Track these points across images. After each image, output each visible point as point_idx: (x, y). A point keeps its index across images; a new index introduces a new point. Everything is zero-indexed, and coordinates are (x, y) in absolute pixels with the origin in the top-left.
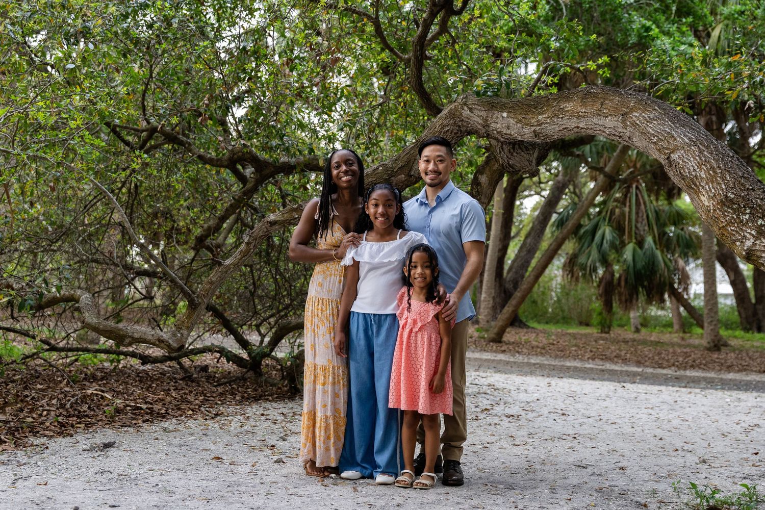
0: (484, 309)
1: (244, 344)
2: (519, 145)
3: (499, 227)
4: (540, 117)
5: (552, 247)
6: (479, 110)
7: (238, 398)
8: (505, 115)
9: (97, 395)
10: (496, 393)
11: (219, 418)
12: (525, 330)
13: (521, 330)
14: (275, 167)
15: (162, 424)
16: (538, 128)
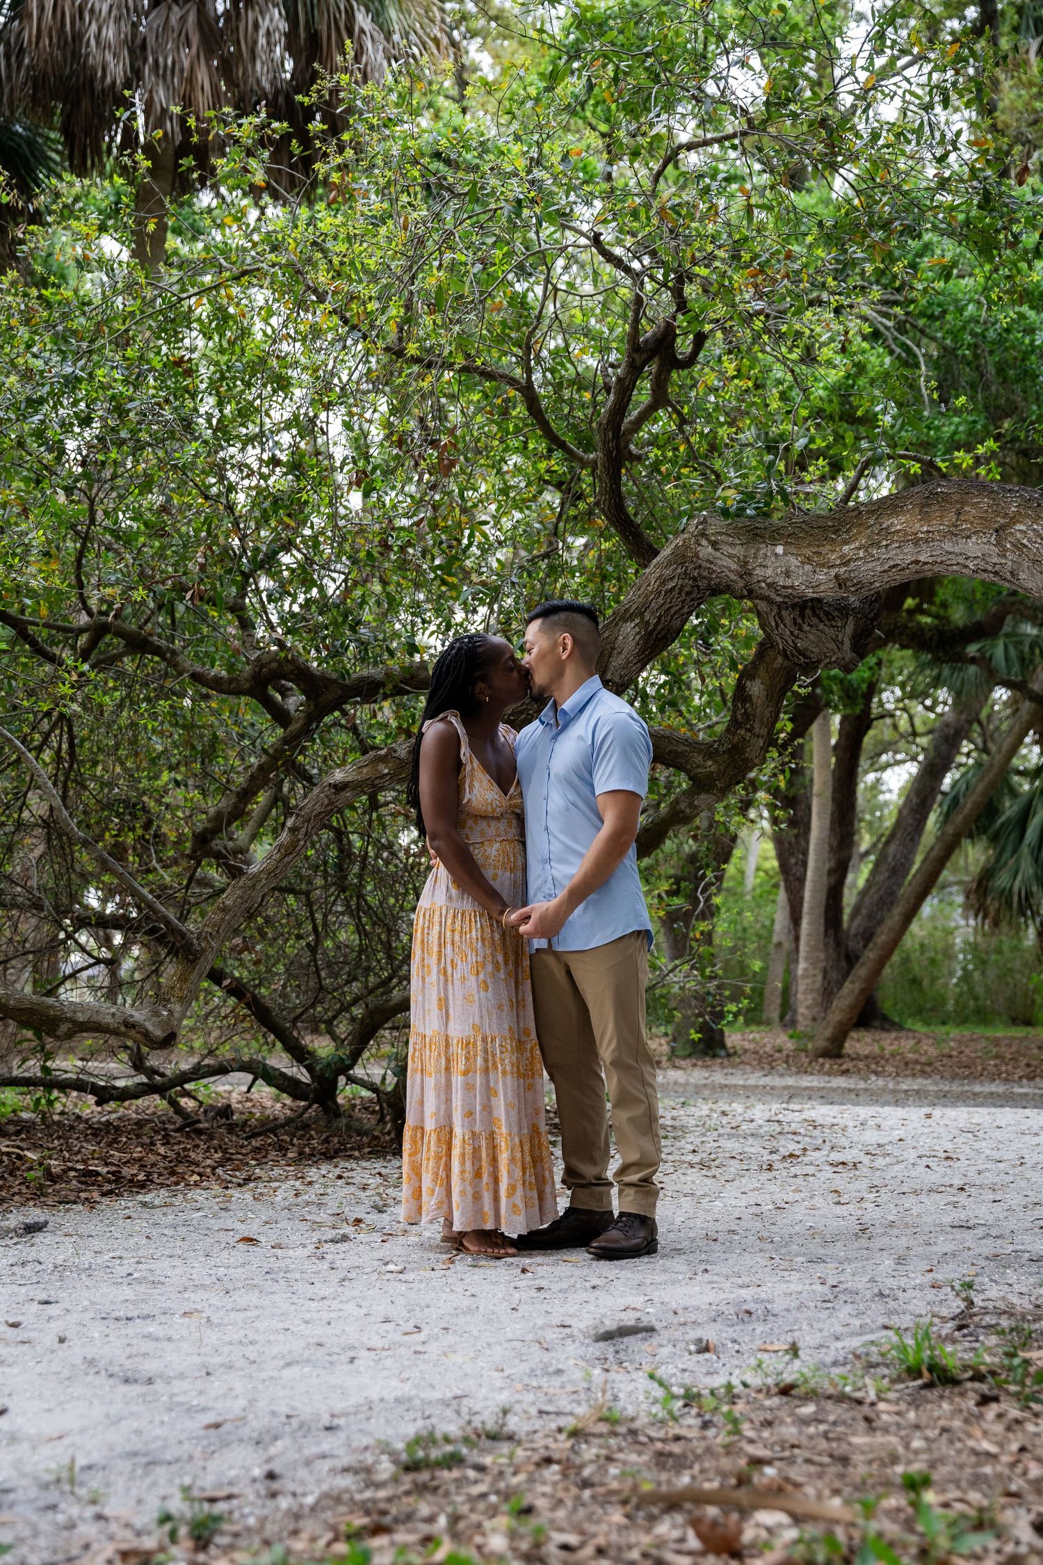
0: (804, 993)
1: (300, 1054)
2: (813, 609)
3: (828, 823)
4: (846, 548)
5: (935, 852)
6: (731, 545)
7: (290, 1155)
8: (780, 550)
9: (8, 1154)
10: (816, 1133)
11: (252, 1185)
12: (894, 1035)
13: (884, 1035)
14: (344, 687)
15: (140, 1197)
16: (843, 570)
